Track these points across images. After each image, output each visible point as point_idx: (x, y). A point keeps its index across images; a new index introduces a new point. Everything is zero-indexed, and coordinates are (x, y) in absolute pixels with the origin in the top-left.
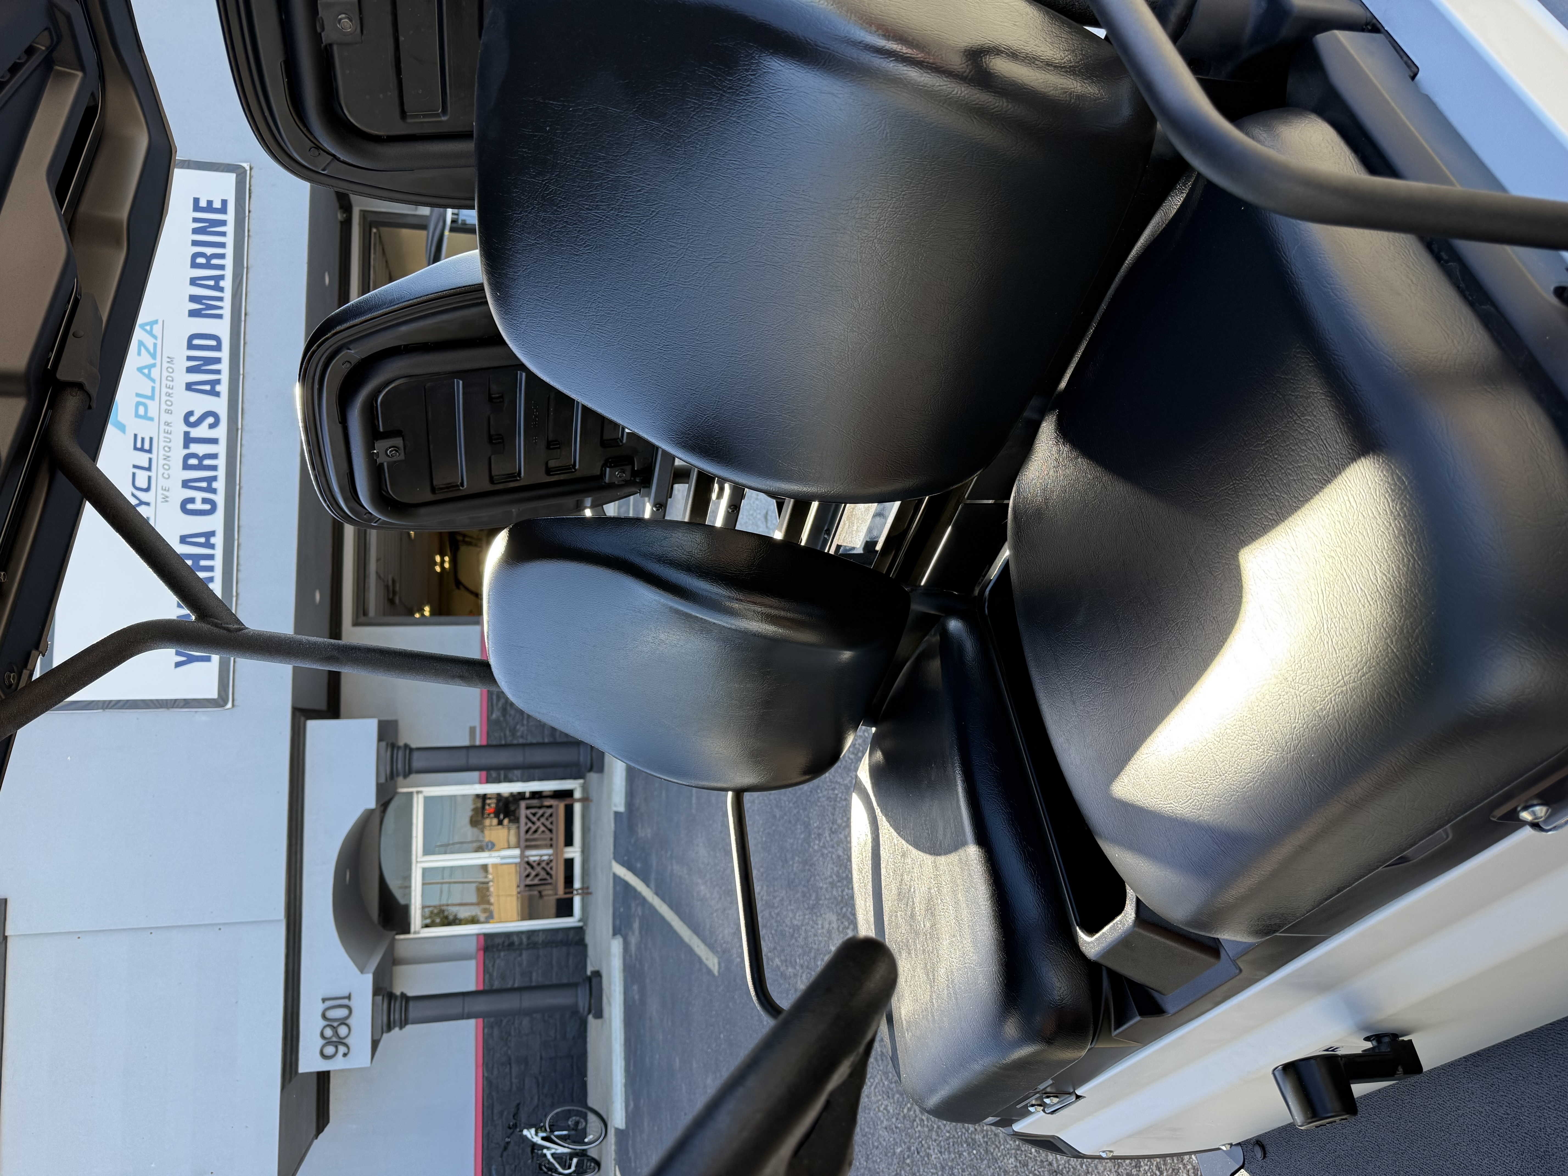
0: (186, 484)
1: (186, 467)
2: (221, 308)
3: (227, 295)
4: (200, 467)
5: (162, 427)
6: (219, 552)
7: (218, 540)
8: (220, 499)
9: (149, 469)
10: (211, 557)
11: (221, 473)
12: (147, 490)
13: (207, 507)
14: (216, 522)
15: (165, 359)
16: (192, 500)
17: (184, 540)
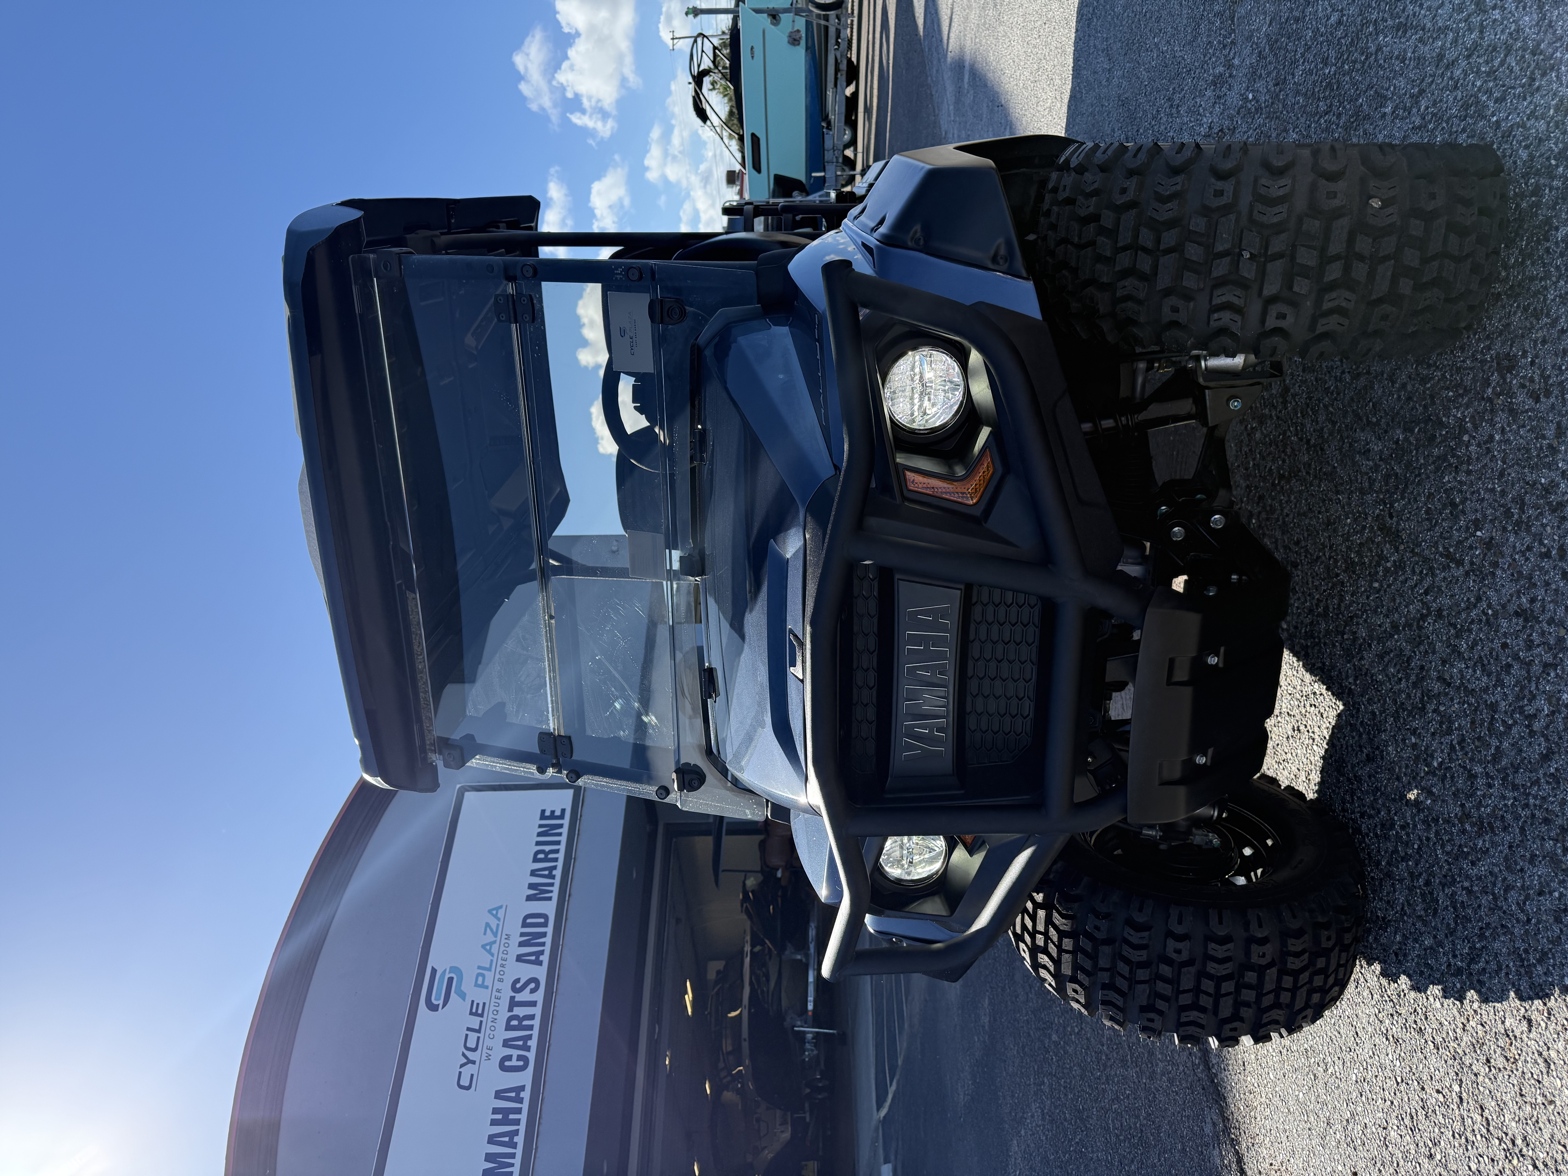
1: (509, 1028)
2: (552, 892)
3: (557, 881)
4: (519, 1027)
5: (494, 993)
6: (525, 1106)
8: (532, 1055)
9: (478, 1031)
10: (518, 1112)
11: (536, 1032)
12: (475, 1050)
13: (521, 1063)
15: (504, 936)
16: (509, 1058)
17: (499, 1095)
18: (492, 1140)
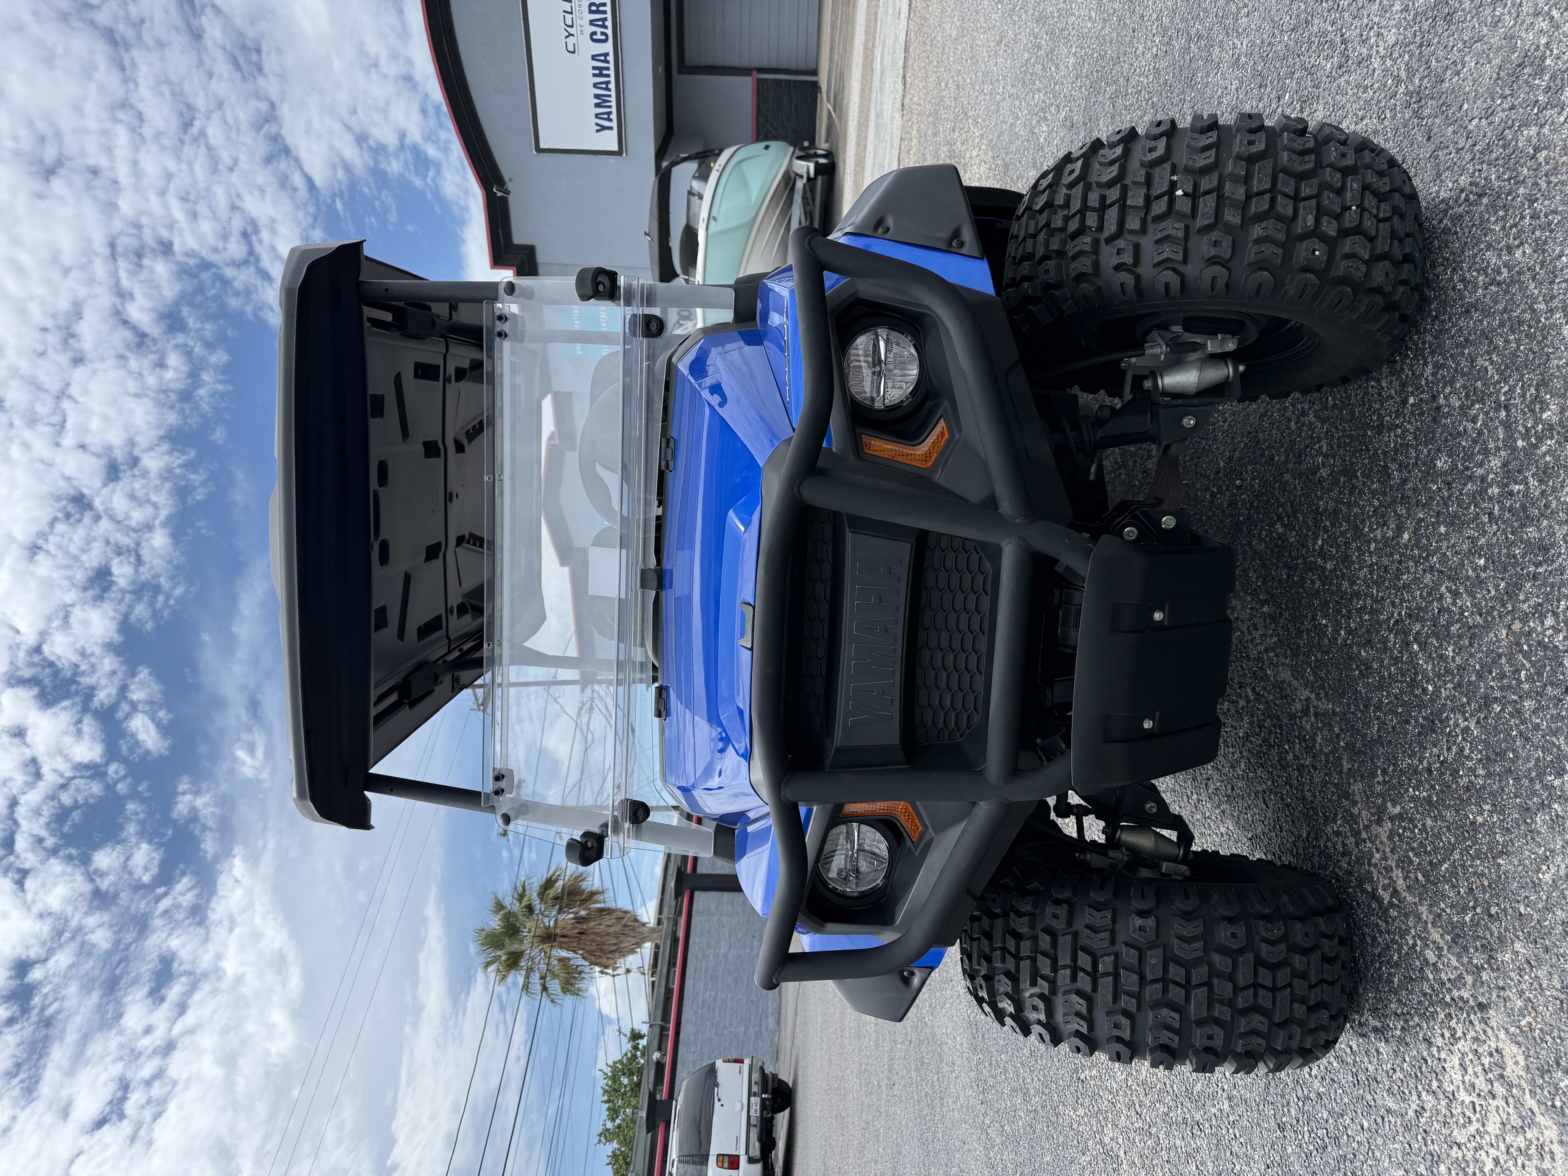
0: (592, 22)
1: (591, 12)
4: (598, 12)
6: (612, 65)
7: (611, 58)
8: (609, 32)
9: (571, 13)
10: (608, 69)
11: (609, 16)
12: (572, 26)
13: (603, 37)
14: (608, 47)
16: (595, 33)
17: (594, 58)
18: (595, 85)
